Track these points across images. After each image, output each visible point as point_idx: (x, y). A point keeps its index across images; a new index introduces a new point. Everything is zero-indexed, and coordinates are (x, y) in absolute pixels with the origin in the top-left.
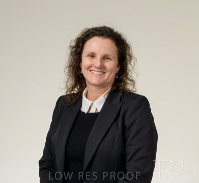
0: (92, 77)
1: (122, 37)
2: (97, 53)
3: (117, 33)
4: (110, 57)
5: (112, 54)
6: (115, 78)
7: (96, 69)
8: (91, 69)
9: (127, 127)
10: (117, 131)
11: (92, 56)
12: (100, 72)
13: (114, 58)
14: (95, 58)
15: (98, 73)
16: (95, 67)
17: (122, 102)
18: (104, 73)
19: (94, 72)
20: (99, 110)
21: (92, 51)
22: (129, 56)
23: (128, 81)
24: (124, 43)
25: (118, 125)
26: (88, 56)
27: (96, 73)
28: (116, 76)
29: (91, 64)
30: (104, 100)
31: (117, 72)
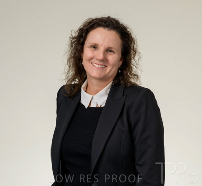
0: (93, 70)
1: (128, 30)
2: (100, 45)
3: (122, 25)
4: (114, 50)
5: (116, 47)
7: (97, 62)
8: (93, 61)
12: (101, 65)
13: (117, 51)
14: (98, 50)
15: (100, 66)
17: (125, 96)
18: (106, 66)
19: (96, 65)
21: (95, 43)
22: (134, 50)
24: (129, 36)
26: (91, 47)
27: (97, 65)
29: (93, 56)
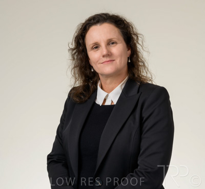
6: (128, 63)
9: (144, 119)
10: (133, 125)
11: (96, 47)
16: (104, 56)
17: (140, 93)
20: (115, 103)
22: (135, 34)
23: (140, 64)
25: (135, 118)
28: (128, 60)
30: (121, 92)
31: (128, 56)
